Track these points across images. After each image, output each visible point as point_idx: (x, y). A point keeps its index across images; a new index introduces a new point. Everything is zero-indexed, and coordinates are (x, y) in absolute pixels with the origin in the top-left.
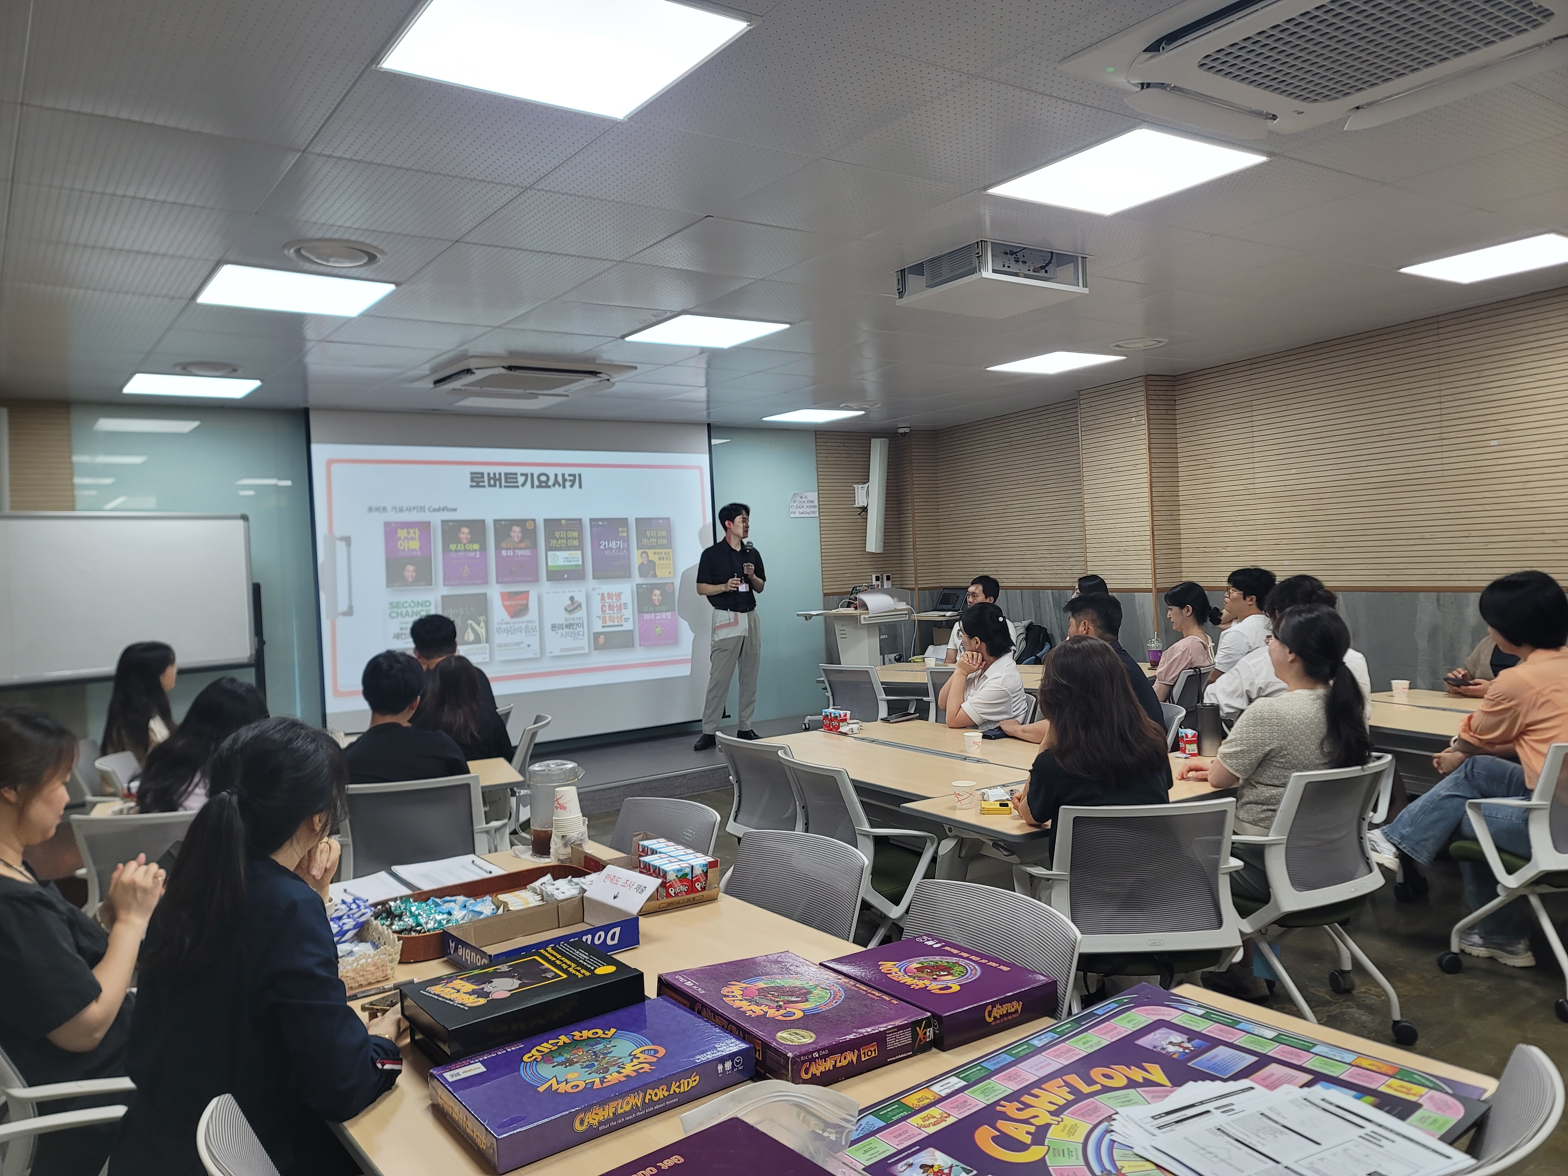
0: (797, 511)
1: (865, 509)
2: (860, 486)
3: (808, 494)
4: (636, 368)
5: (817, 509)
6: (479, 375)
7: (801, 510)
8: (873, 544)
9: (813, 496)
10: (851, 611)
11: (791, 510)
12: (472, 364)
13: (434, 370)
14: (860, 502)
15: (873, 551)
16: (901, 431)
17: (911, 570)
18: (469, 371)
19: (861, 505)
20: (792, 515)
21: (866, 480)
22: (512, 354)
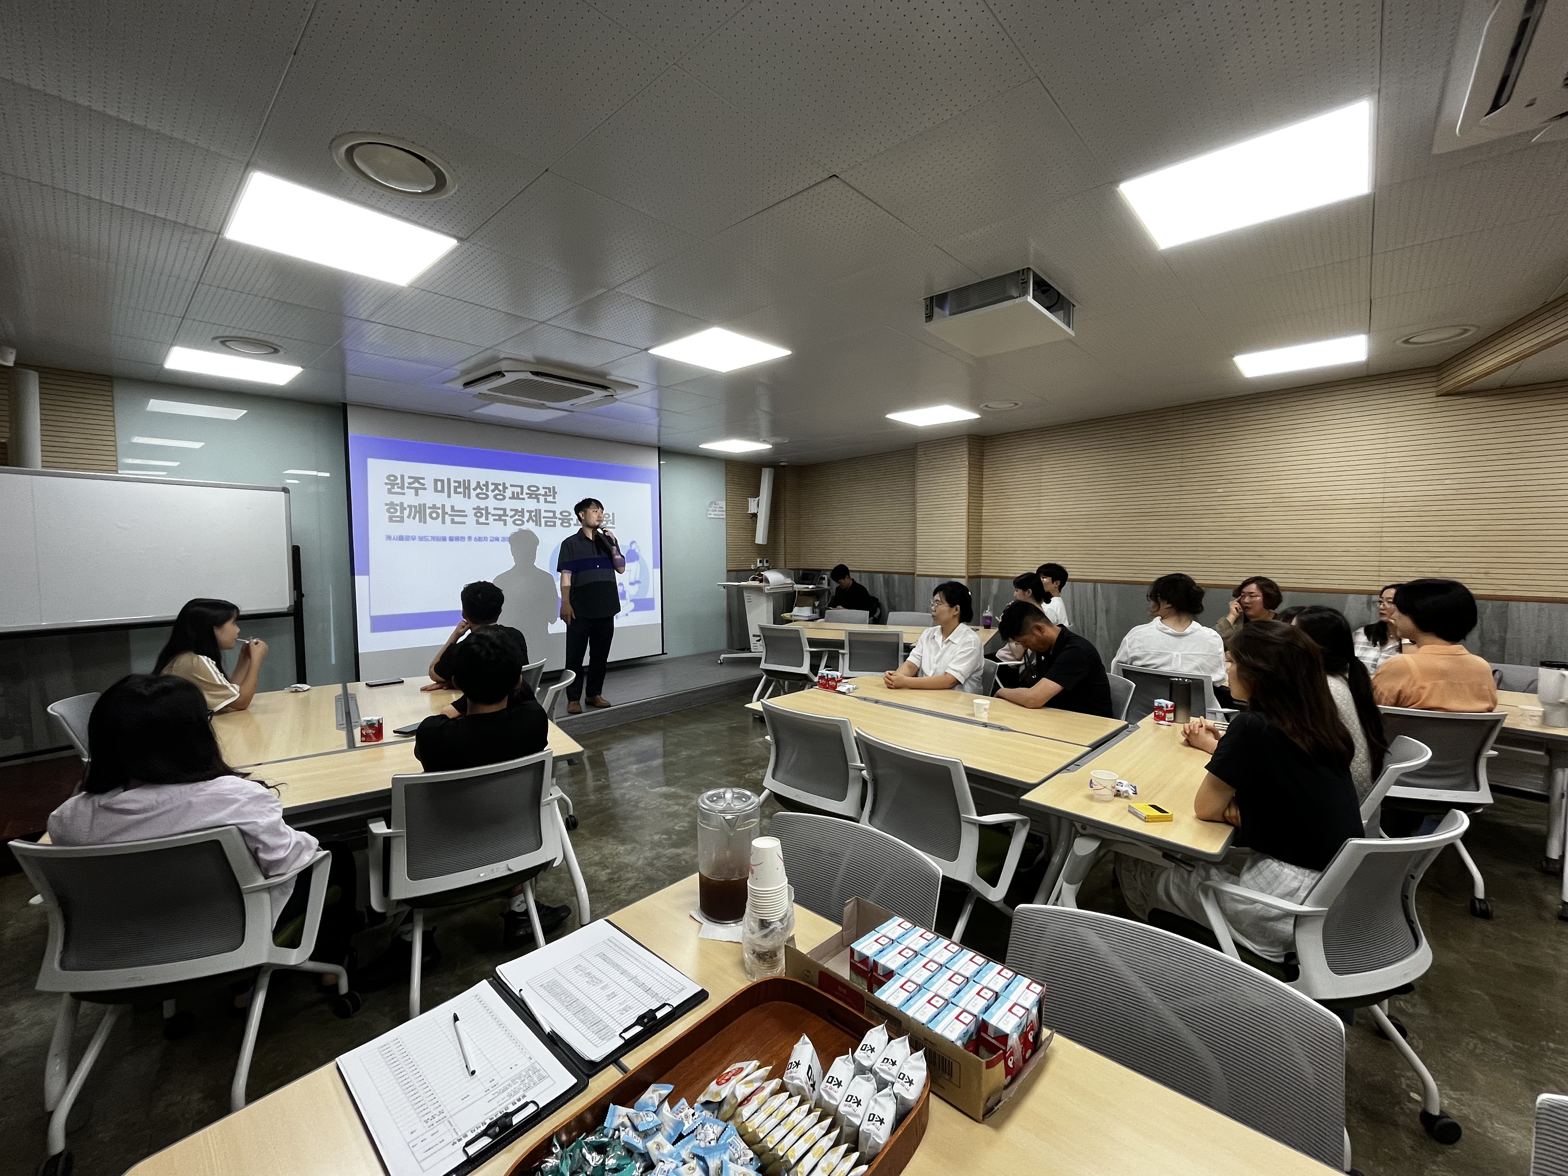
0: (713, 513)
1: (755, 516)
2: (753, 499)
3: (719, 502)
4: (637, 387)
5: (724, 513)
6: (509, 378)
7: (715, 513)
8: (761, 537)
9: (723, 504)
10: (756, 583)
11: (709, 512)
12: (503, 366)
13: (465, 372)
14: (752, 509)
15: (761, 543)
16: (782, 464)
17: (782, 557)
18: (499, 374)
19: (752, 512)
20: (709, 516)
21: (756, 494)
22: (540, 361)
